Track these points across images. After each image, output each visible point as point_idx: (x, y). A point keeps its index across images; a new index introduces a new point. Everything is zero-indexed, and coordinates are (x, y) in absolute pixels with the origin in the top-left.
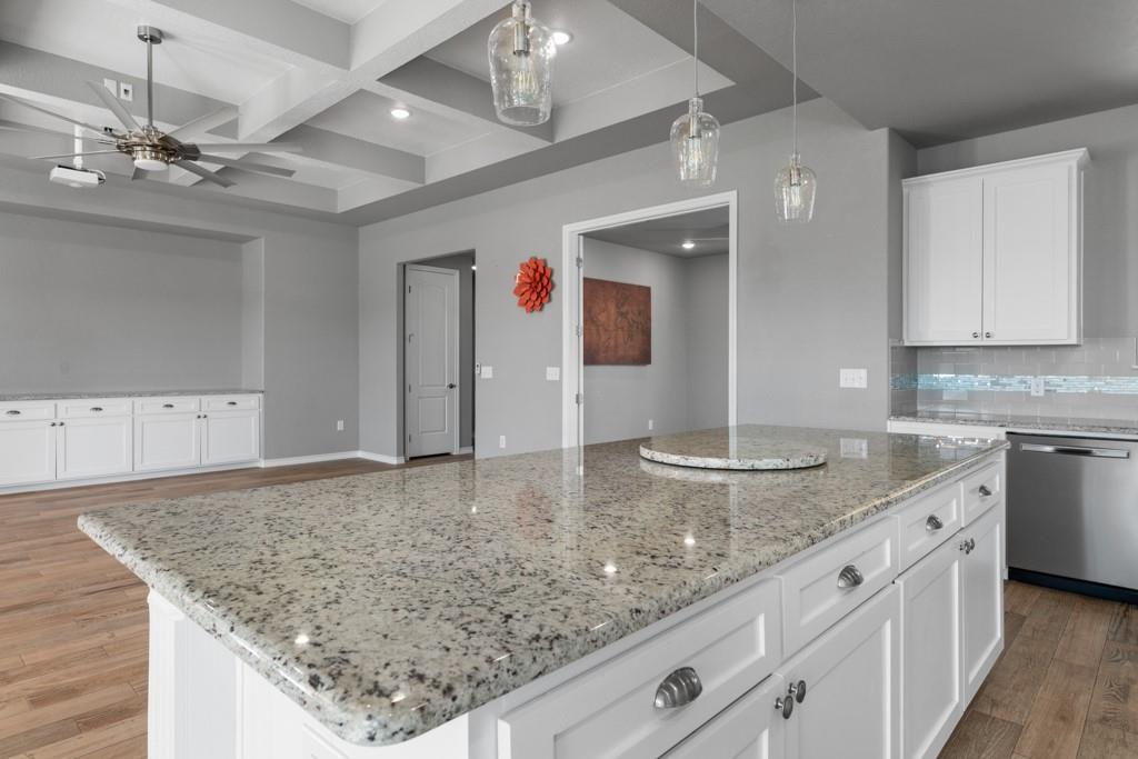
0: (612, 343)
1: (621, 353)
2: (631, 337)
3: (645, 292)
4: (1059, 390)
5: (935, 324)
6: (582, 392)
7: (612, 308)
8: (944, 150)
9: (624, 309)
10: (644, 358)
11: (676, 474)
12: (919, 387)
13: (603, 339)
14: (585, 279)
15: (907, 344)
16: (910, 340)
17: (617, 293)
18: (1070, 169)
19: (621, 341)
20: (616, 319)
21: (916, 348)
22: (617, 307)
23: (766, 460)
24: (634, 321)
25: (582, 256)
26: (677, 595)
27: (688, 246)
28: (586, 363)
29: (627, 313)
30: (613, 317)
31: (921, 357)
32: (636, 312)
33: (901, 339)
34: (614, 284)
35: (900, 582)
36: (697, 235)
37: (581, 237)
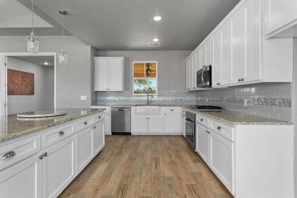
0: (20, 89)
1: (23, 91)
2: (27, 87)
3: (33, 75)
4: (121, 99)
5: (101, 87)
6: (7, 103)
7: (20, 79)
8: (102, 52)
9: (24, 79)
10: (32, 93)
11: (27, 119)
12: (98, 99)
13: (17, 87)
14: (8, 69)
15: (95, 91)
16: (96, 89)
17: (22, 74)
18: (121, 60)
19: (23, 88)
20: (21, 82)
21: (97, 91)
22: (22, 78)
23: (50, 114)
24: (28, 83)
25: (6, 63)
26: (8, 137)
27: (46, 64)
28: (8, 94)
29: (26, 80)
30: (20, 82)
31: (98, 94)
32: (29, 80)
33: (94, 90)
34: (21, 72)
35: (76, 134)
36: (48, 61)
37: (7, 57)
